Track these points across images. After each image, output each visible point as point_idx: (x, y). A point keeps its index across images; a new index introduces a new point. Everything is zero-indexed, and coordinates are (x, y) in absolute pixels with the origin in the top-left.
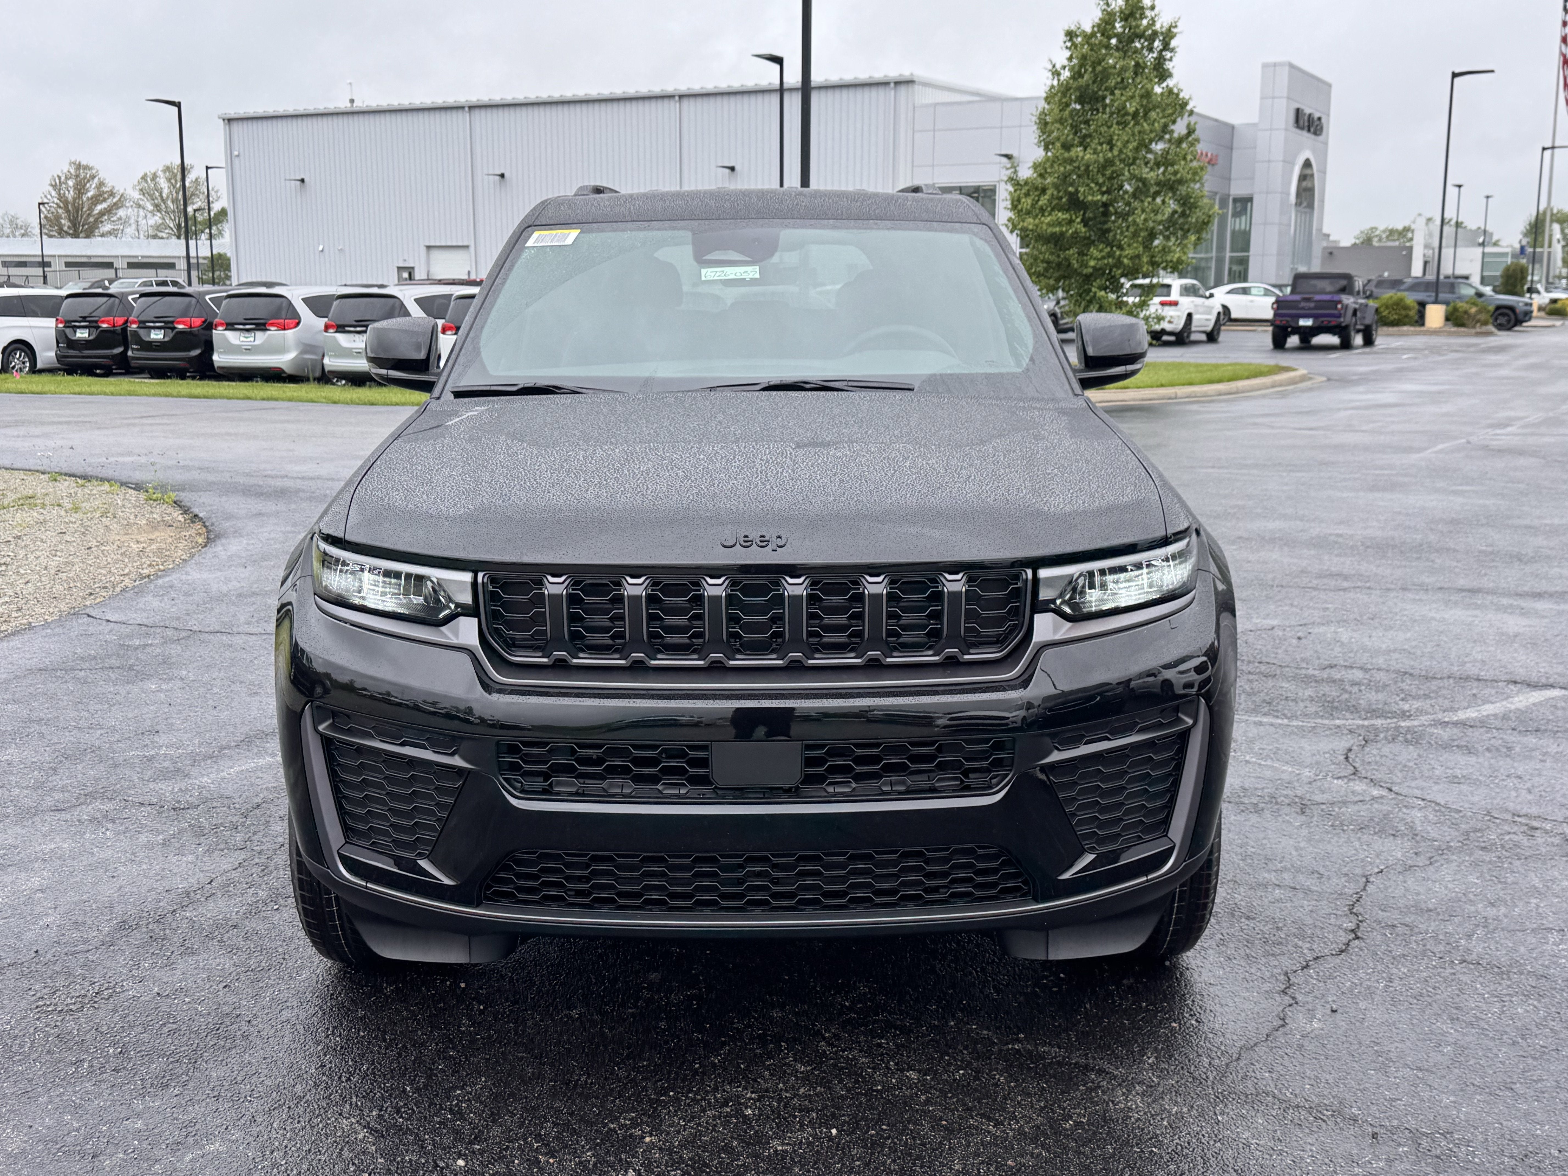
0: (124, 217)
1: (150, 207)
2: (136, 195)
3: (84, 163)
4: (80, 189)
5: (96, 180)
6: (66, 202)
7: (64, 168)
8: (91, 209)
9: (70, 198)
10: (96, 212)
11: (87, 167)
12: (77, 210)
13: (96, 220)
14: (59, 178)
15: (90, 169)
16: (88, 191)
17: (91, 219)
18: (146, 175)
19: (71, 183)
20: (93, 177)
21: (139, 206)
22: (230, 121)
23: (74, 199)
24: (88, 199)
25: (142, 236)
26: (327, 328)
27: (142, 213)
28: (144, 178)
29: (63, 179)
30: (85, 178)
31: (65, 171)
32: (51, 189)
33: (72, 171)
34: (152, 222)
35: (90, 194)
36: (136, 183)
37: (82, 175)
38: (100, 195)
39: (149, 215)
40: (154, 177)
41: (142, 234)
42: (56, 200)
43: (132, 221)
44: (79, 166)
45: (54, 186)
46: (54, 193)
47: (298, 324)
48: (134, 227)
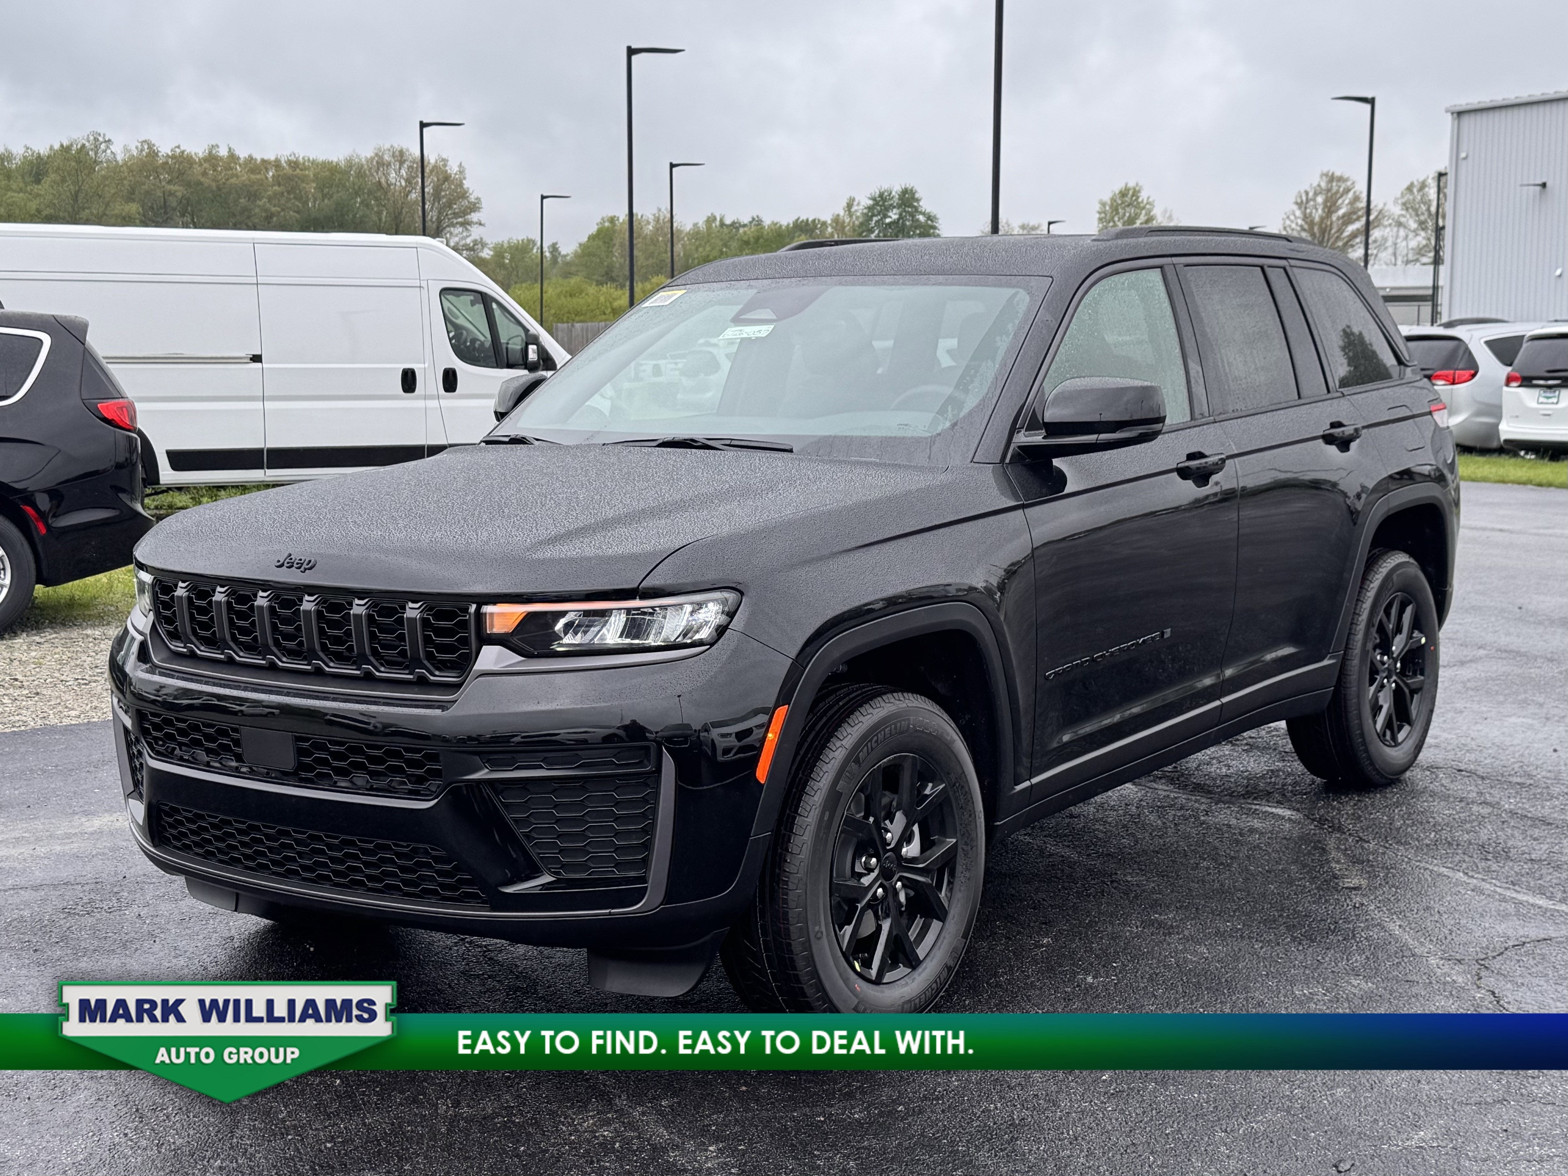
0: (1380, 239)
1: (1413, 225)
2: (1396, 210)
3: (1338, 174)
4: (1330, 207)
5: (1351, 195)
6: (1311, 224)
7: (1313, 180)
8: (1340, 231)
9: (1317, 219)
10: (1346, 234)
11: (1340, 179)
12: (1323, 232)
13: (1346, 244)
14: (1307, 193)
15: (1347, 180)
16: (1339, 208)
17: (1340, 244)
18: (1412, 184)
19: (1320, 199)
20: (1347, 191)
21: (1400, 224)
22: (1460, 114)
23: (1322, 219)
24: (1338, 218)
25: (1399, 262)
26: (1509, 380)
27: (1402, 233)
28: (1410, 189)
29: (1311, 195)
30: (1337, 192)
31: (1315, 184)
32: (1295, 207)
33: (1323, 185)
34: (1413, 244)
35: (1341, 212)
36: (1399, 195)
37: (1335, 189)
38: (1354, 213)
39: (1411, 235)
40: (1423, 186)
41: (1400, 260)
42: (1300, 222)
43: (1389, 243)
44: (1331, 178)
45: (1299, 204)
46: (1298, 213)
47: (1473, 376)
48: (1390, 250)
